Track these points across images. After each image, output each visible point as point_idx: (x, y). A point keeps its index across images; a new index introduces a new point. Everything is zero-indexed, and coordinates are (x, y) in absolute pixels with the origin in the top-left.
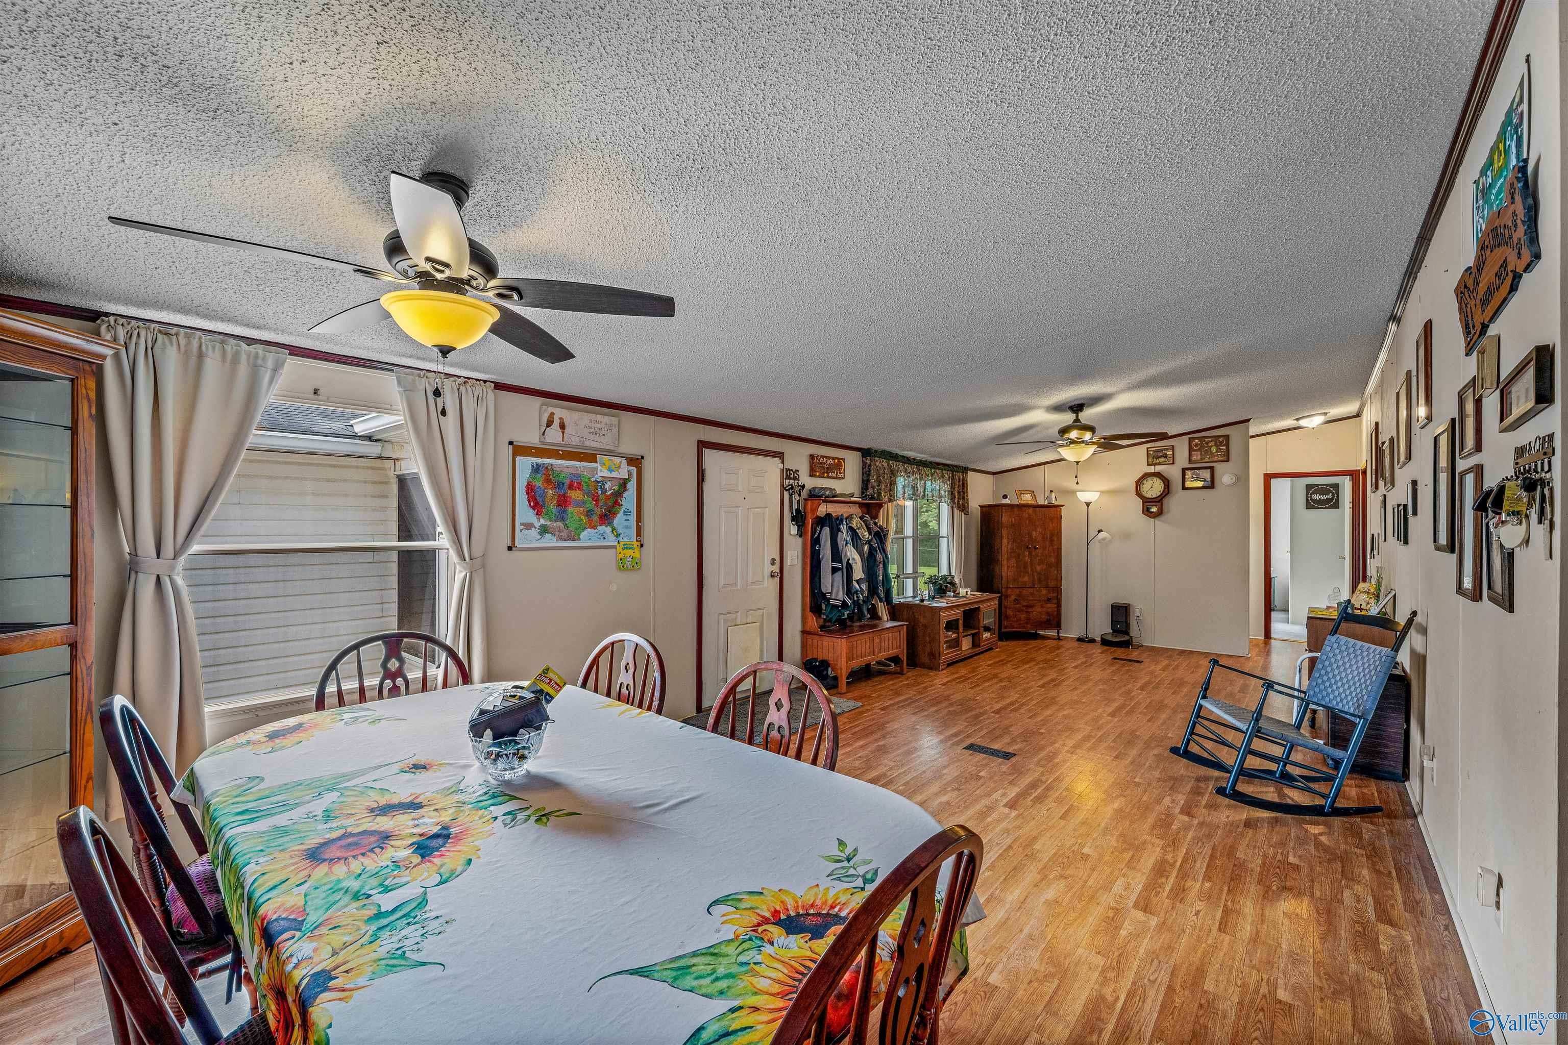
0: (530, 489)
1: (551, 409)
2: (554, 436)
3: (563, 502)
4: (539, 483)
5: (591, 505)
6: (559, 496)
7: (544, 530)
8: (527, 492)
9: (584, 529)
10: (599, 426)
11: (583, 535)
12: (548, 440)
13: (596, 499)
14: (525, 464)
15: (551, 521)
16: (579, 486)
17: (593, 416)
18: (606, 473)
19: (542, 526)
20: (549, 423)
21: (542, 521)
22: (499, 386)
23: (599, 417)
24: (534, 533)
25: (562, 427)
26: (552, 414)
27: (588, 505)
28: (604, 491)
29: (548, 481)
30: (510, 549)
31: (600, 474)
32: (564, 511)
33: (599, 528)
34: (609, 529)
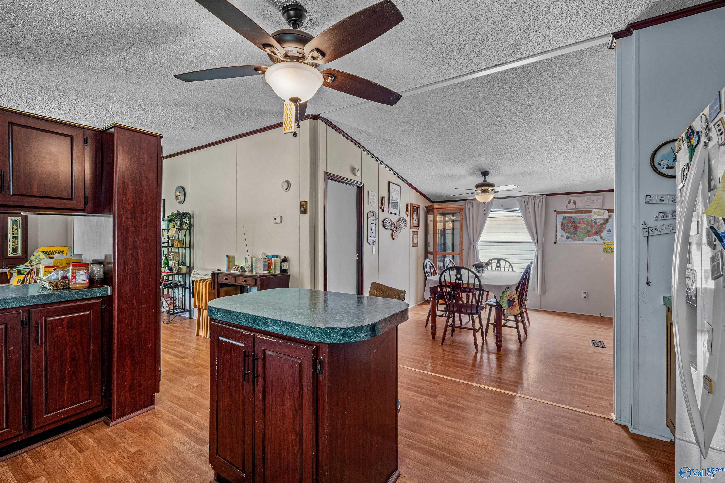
0: (562, 224)
1: (569, 198)
2: (572, 206)
3: (576, 228)
4: (566, 222)
5: (589, 228)
6: (574, 226)
7: (568, 237)
8: (561, 225)
9: (586, 237)
10: (592, 200)
11: (585, 239)
12: (569, 208)
13: (592, 226)
14: (560, 217)
15: (571, 234)
16: (584, 222)
17: (589, 197)
18: (596, 216)
19: (567, 236)
20: (569, 203)
21: (567, 235)
22: (547, 195)
23: (592, 197)
24: (564, 238)
25: (575, 203)
26: (570, 200)
27: (587, 229)
28: (595, 222)
29: (570, 221)
30: (555, 243)
31: (593, 217)
32: (577, 231)
33: (594, 237)
34: (599, 237)
